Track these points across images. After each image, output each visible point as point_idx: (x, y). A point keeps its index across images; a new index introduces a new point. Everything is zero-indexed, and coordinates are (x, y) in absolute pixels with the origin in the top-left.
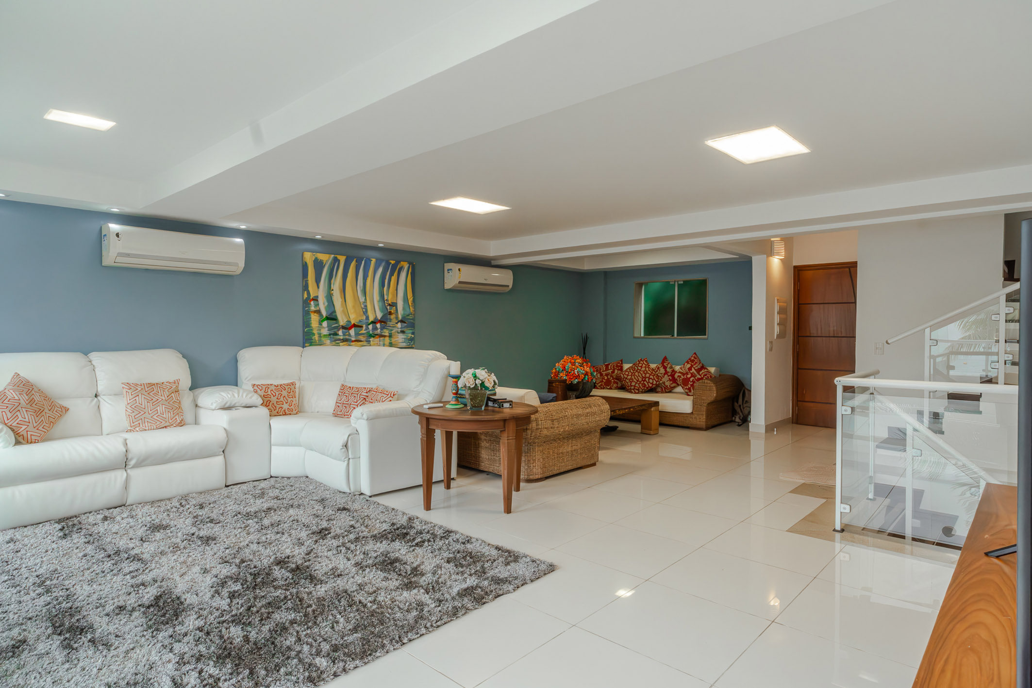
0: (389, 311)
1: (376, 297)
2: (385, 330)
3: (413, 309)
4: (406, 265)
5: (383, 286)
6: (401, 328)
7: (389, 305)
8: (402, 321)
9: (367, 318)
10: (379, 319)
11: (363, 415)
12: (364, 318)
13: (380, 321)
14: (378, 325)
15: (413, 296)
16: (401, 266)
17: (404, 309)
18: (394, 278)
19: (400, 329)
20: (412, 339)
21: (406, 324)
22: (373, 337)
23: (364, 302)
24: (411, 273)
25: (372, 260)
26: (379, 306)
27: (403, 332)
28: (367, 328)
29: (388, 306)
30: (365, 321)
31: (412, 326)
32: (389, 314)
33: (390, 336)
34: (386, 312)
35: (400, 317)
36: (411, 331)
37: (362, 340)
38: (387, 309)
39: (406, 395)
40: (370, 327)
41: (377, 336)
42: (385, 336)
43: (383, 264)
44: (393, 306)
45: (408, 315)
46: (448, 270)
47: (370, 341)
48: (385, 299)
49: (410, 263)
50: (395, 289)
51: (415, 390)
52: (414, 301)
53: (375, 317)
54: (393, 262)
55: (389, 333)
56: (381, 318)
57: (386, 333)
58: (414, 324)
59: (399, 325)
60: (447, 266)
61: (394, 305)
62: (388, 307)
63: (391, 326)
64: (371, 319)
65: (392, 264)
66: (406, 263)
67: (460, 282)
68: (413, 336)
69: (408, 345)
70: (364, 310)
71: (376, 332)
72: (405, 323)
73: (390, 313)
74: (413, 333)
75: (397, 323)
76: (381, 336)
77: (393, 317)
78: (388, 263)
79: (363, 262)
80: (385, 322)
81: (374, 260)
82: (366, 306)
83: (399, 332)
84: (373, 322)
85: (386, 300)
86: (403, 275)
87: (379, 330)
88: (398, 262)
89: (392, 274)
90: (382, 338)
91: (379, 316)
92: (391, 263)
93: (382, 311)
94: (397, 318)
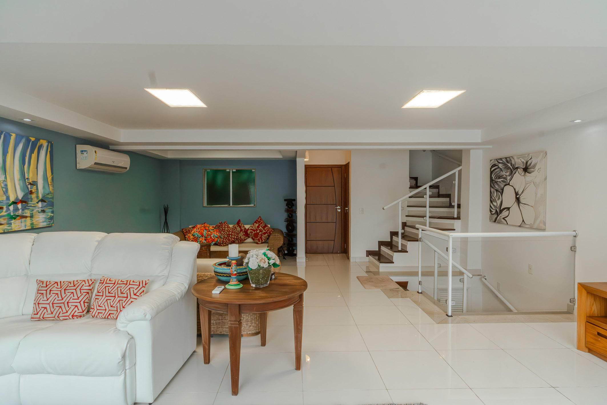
0: (30, 190)
1: (17, 175)
2: (26, 211)
3: (52, 188)
4: (45, 143)
5: (24, 163)
6: (41, 207)
7: (30, 184)
8: (42, 201)
9: (8, 198)
10: (20, 199)
11: (145, 316)
12: (5, 198)
13: (22, 201)
14: (20, 206)
15: (52, 175)
16: (40, 144)
17: (44, 187)
18: (34, 156)
19: (41, 209)
20: (51, 218)
21: (46, 204)
22: (15, 218)
23: (4, 181)
24: (50, 152)
25: (12, 135)
26: (19, 184)
27: (43, 211)
28: (8, 209)
29: (28, 185)
30: (5, 202)
31: (51, 205)
32: (30, 194)
33: (32, 217)
34: (28, 192)
35: (40, 197)
36: (51, 210)
37: (3, 223)
38: (28, 188)
40: (11, 208)
41: (18, 218)
42: (26, 217)
43: (23, 140)
44: (34, 185)
45: (48, 194)
46: (82, 151)
47: (11, 224)
48: (26, 178)
49: (49, 142)
50: (36, 167)
52: (53, 179)
53: (16, 197)
54: (33, 139)
55: (31, 214)
56: (22, 198)
57: (28, 213)
58: (53, 202)
59: (40, 205)
60: (80, 148)
61: (34, 184)
62: (29, 186)
63: (32, 205)
64: (12, 199)
65: (33, 142)
66: (46, 141)
67: (96, 164)
68: (52, 215)
69: (49, 224)
70: (4, 190)
71: (17, 214)
72: (45, 202)
73: (31, 193)
74: (53, 212)
75: (38, 203)
76: (23, 217)
77: (34, 196)
78: (28, 141)
79: (2, 136)
80: (25, 202)
81: (13, 136)
82: (6, 185)
83: (40, 211)
84: (14, 203)
85: (27, 179)
86: (43, 153)
87: (20, 211)
88: (37, 140)
89: (32, 152)
90: (23, 219)
91: (20, 196)
92: (31, 140)
93: (23, 190)
94: (37, 197)
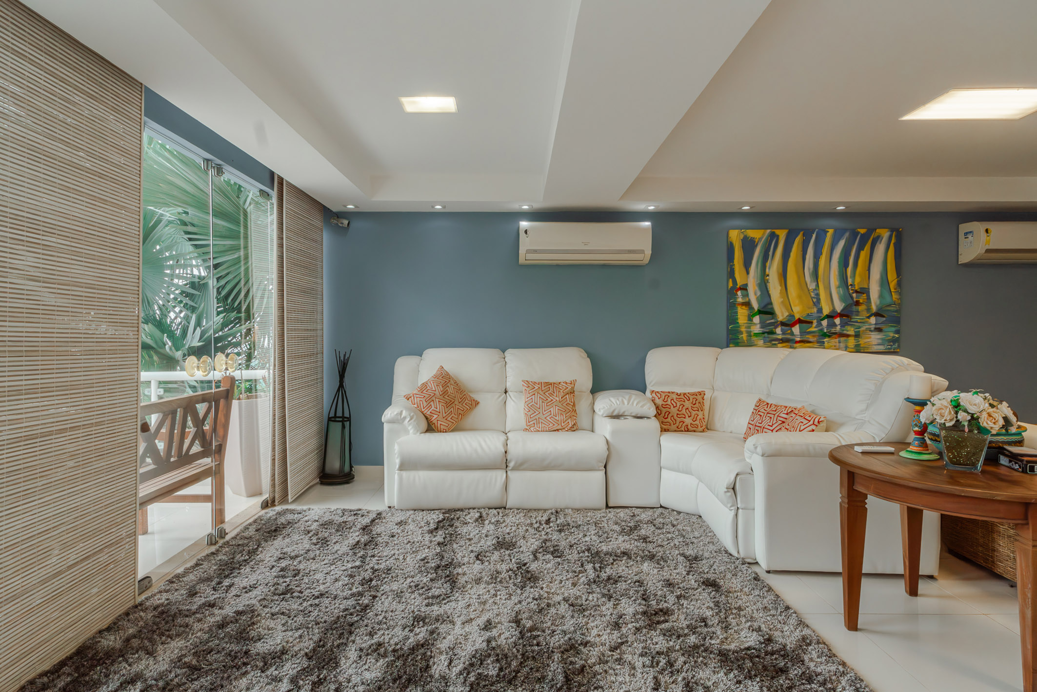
0: (855, 300)
1: (834, 281)
2: (848, 328)
3: (898, 297)
4: (885, 234)
5: (846, 265)
6: (875, 324)
7: (856, 292)
8: (877, 314)
9: (820, 310)
10: (839, 311)
12: (815, 310)
13: (840, 315)
14: (837, 321)
15: (898, 277)
16: (876, 235)
17: (881, 296)
18: (864, 254)
19: (874, 326)
20: (894, 341)
21: (884, 319)
22: (829, 337)
23: (816, 289)
24: (894, 244)
25: (828, 232)
26: (838, 293)
27: (879, 330)
28: (819, 324)
29: (853, 293)
30: (816, 315)
31: (896, 321)
32: (855, 305)
33: (857, 336)
34: (851, 302)
35: (874, 308)
36: (893, 329)
37: (811, 340)
38: (852, 298)
39: (841, 425)
40: (825, 323)
41: (834, 336)
42: (848, 336)
43: (847, 234)
44: (864, 294)
45: (889, 305)
46: (966, 234)
47: (824, 342)
48: (849, 284)
49: (892, 230)
50: (867, 269)
51: (858, 417)
52: (899, 284)
53: (832, 308)
54: (862, 231)
55: (855, 332)
56: (842, 311)
57: (851, 331)
58: (899, 318)
59: (873, 320)
60: (964, 228)
61: (865, 291)
62: (854, 295)
63: (859, 321)
64: (826, 311)
65: (862, 235)
66: (887, 230)
67: (988, 251)
68: (897, 336)
69: (889, 349)
70: (815, 300)
71: (833, 330)
72: (883, 316)
73: (857, 303)
74: (897, 332)
75: (869, 317)
76: (841, 335)
77: (861, 308)
78: (854, 234)
79: (814, 236)
80: (847, 316)
81: (831, 232)
82: (818, 295)
83: (872, 329)
84: (828, 317)
85: (851, 285)
87: (838, 328)
88: (871, 231)
89: (861, 248)
90: (842, 339)
91: (839, 307)
92: (859, 233)
93: (842, 299)
94: (869, 309)
